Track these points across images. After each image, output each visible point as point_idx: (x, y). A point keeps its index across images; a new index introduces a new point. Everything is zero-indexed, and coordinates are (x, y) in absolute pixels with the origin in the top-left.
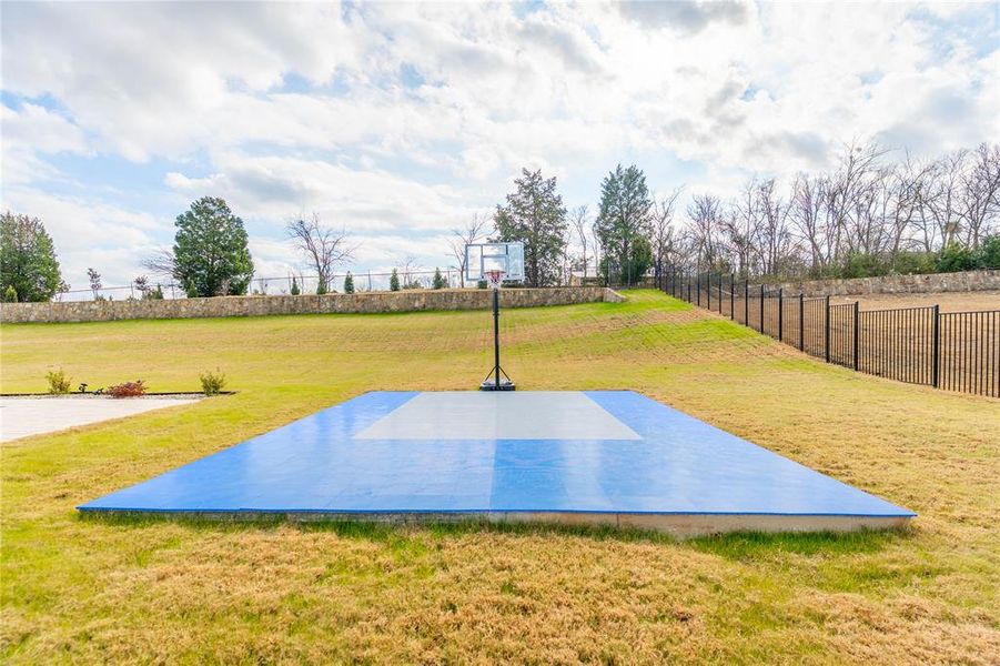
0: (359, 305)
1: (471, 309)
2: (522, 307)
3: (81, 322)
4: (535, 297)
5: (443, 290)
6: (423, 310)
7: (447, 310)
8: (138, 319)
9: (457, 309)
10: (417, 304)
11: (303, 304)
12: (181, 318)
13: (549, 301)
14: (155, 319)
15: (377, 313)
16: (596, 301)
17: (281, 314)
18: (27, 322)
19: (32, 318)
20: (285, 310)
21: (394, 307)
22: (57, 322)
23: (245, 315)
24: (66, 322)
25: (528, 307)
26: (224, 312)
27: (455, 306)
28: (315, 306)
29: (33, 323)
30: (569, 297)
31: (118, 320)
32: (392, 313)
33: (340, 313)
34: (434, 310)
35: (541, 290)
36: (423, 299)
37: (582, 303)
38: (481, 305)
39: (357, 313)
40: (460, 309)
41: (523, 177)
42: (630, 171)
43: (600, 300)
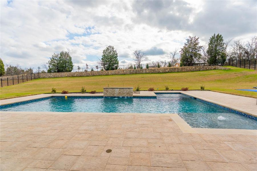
0: (152, 71)
1: (181, 72)
2: (194, 71)
3: (86, 76)
4: (197, 69)
5: (171, 67)
6: (168, 72)
7: (174, 72)
8: (99, 75)
9: (177, 72)
10: (167, 71)
11: (138, 71)
13: (201, 70)
14: (103, 75)
15: (157, 73)
16: (213, 69)
17: (133, 74)
18: (74, 77)
19: (75, 75)
20: (134, 73)
21: (161, 72)
22: (81, 76)
23: (125, 74)
24: (83, 76)
25: (195, 71)
26: (119, 73)
27: (177, 71)
28: (142, 72)
29: (75, 77)
30: (206, 69)
31: (95, 76)
32: (161, 73)
33: (148, 73)
34: (171, 72)
35: (199, 67)
36: (168, 70)
37: (210, 70)
38: (183, 71)
39: (152, 73)
40: (178, 72)
41: (189, 38)
42: (218, 35)
43: (215, 69)
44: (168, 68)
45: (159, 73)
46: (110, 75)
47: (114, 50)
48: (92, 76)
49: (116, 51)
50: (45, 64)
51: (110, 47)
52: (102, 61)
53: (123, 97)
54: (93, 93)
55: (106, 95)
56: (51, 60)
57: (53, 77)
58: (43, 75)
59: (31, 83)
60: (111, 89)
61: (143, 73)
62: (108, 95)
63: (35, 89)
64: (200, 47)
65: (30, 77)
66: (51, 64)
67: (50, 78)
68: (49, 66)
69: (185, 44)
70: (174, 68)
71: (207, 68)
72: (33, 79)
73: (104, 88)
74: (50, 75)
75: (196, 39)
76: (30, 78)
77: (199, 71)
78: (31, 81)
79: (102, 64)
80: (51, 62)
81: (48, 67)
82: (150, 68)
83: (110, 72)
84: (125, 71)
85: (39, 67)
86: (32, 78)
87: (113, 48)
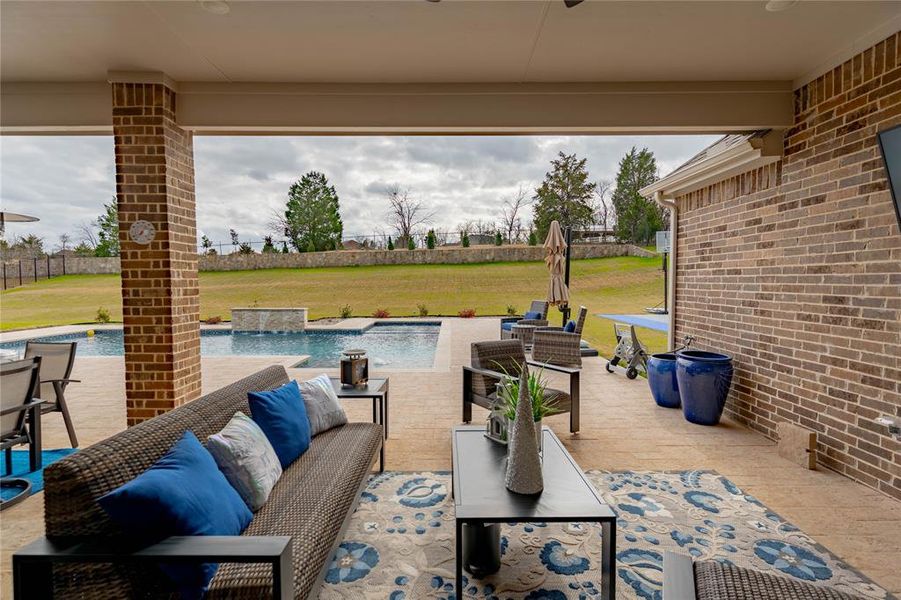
0: (444, 258)
1: (529, 262)
3: (231, 271)
4: (576, 252)
5: (503, 246)
6: (493, 262)
7: (510, 262)
10: (488, 258)
11: (401, 257)
12: (308, 268)
13: (587, 255)
15: (458, 264)
16: (623, 256)
17: (384, 265)
21: (470, 260)
23: (357, 266)
24: (220, 271)
26: (341, 263)
28: (411, 258)
31: (260, 269)
32: (469, 264)
33: (430, 264)
34: (500, 262)
36: (492, 254)
37: (612, 257)
39: (443, 264)
41: (559, 158)
42: (643, 154)
43: (626, 254)
44: (491, 250)
45: (463, 264)
46: (312, 268)
47: (328, 185)
48: (250, 270)
49: (333, 188)
50: (88, 225)
51: (313, 175)
52: (286, 219)
53: (280, 332)
54: (211, 324)
55: (238, 328)
56: (109, 213)
57: (114, 271)
58: (79, 263)
59: (33, 292)
60: (250, 313)
61: (415, 264)
62: (244, 327)
63: (48, 310)
64: (591, 187)
65: (30, 270)
66: (108, 225)
67: (104, 274)
68: (101, 234)
69: (548, 175)
70: (510, 249)
71: (606, 252)
72: (43, 276)
73: (234, 311)
74: (102, 265)
75: (578, 161)
76: (32, 274)
77: (583, 259)
78: (33, 285)
79: (287, 230)
80: (107, 220)
81: (98, 238)
82: (437, 248)
83: (310, 257)
84: (357, 257)
85: (64, 237)
86: (40, 273)
87: (323, 180)
